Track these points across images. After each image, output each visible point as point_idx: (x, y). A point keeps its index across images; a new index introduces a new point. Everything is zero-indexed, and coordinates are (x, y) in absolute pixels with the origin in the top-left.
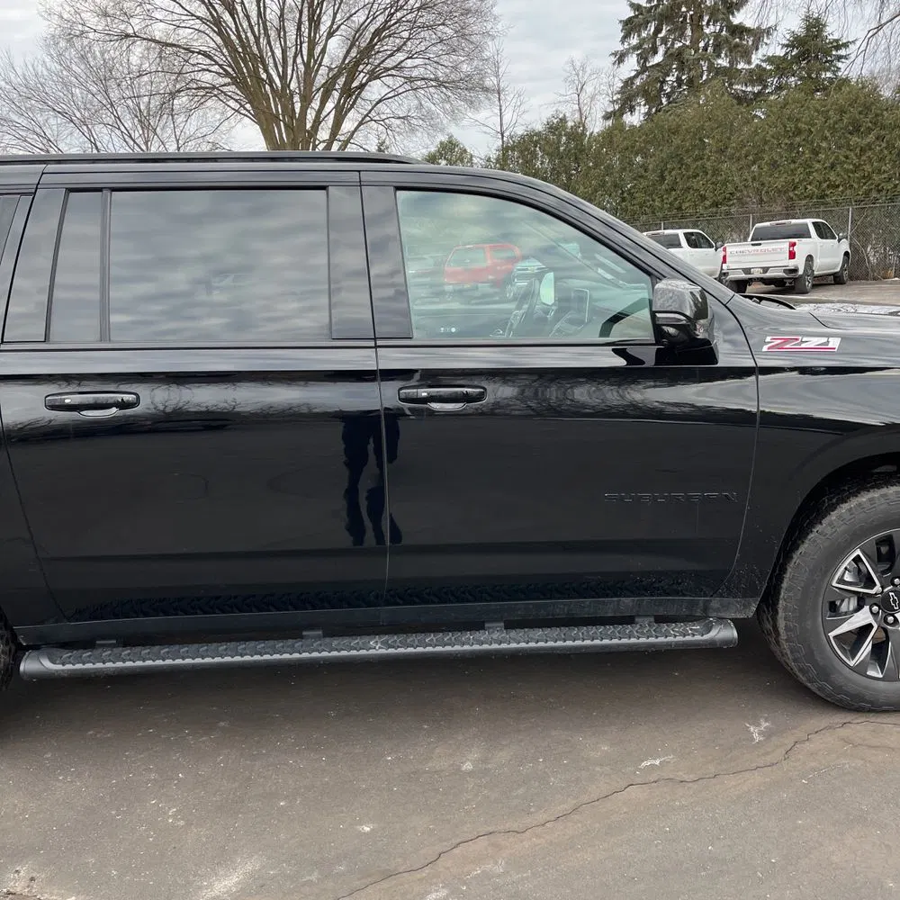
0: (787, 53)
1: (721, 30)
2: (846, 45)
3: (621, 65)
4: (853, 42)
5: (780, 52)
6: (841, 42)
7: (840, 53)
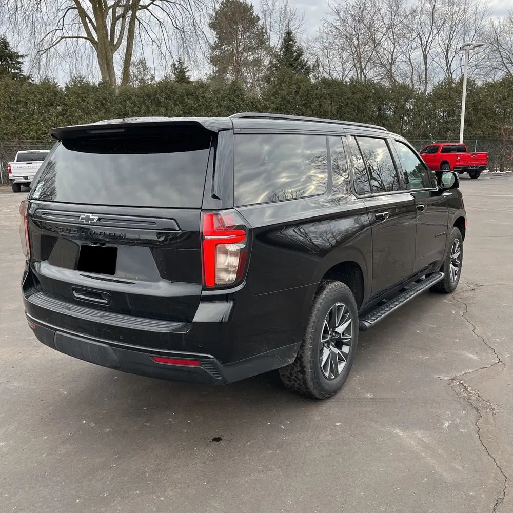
2: (21, 56)
4: (26, 56)
6: (20, 54)
7: (19, 60)
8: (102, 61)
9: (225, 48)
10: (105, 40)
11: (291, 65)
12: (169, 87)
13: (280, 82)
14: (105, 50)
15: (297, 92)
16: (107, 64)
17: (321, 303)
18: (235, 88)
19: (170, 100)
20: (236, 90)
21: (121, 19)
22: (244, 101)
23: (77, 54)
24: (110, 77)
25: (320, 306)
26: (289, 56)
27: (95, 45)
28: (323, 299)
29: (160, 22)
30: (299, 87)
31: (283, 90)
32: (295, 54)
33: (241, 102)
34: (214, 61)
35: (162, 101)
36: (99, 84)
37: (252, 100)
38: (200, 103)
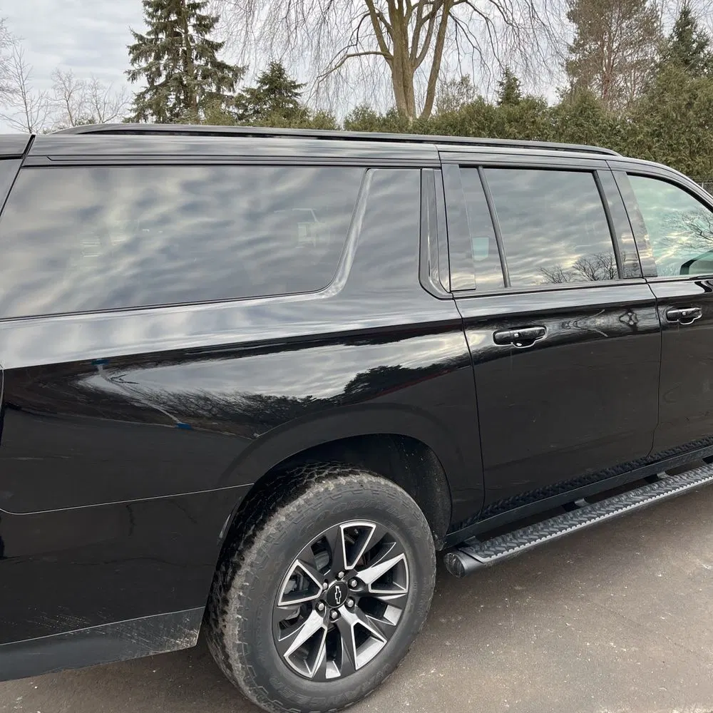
0: (259, 88)
1: (207, 64)
2: (299, 86)
3: (135, 81)
4: (305, 85)
5: (255, 86)
6: (297, 84)
7: (296, 91)
8: (398, 82)
9: (590, 47)
10: (404, 53)
11: (686, 62)
12: (483, 111)
13: (662, 90)
14: (402, 67)
15: (690, 105)
16: (404, 86)
17: (279, 524)
18: (585, 106)
19: (484, 129)
20: (586, 108)
21: (428, 21)
22: (597, 125)
23: (375, 77)
24: (407, 104)
25: (275, 531)
26: (684, 48)
27: (390, 62)
28: (287, 516)
29: (486, 18)
30: (695, 97)
31: (665, 102)
32: (695, 45)
33: (592, 127)
34: (571, 68)
35: (471, 132)
36: (387, 115)
37: (611, 122)
38: (528, 132)
